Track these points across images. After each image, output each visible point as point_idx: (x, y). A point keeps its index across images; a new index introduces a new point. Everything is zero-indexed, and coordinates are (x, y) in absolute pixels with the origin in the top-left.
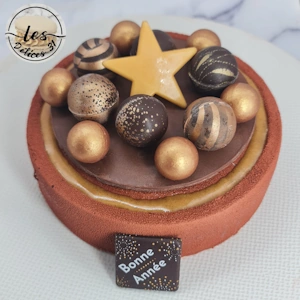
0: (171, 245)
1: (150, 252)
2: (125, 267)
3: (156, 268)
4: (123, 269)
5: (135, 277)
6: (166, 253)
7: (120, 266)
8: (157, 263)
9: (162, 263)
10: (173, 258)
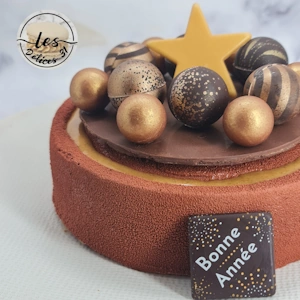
0: (260, 218)
1: (235, 233)
2: (205, 262)
3: (245, 256)
4: (202, 265)
5: (219, 276)
6: (255, 231)
7: (198, 262)
8: (246, 249)
9: (252, 248)
10: (265, 238)
